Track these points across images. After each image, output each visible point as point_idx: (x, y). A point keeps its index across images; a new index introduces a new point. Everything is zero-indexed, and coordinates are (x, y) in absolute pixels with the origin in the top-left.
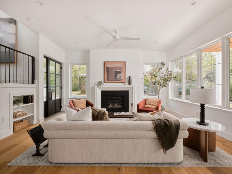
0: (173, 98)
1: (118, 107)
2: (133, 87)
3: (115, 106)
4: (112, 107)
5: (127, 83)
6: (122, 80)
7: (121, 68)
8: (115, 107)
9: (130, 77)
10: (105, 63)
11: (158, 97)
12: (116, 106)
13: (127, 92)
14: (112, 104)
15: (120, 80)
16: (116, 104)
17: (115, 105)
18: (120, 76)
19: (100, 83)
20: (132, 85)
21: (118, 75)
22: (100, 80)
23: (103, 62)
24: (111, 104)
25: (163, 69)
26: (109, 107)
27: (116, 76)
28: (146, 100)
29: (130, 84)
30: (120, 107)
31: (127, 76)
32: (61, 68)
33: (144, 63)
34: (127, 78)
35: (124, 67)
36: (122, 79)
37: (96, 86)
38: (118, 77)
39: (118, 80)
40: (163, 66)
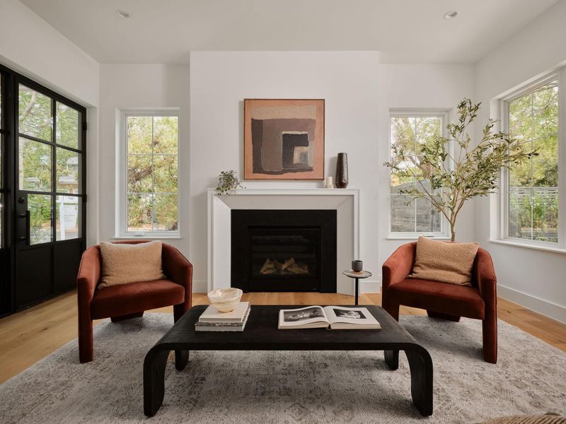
0: (505, 238)
1: (296, 270)
2: (353, 196)
3: (284, 267)
4: (275, 270)
5: (330, 180)
6: (311, 170)
7: (308, 123)
8: (283, 273)
9: (341, 156)
10: (247, 103)
11: (453, 236)
12: (289, 269)
13: (331, 216)
14: (272, 260)
15: (303, 170)
16: (289, 259)
17: (283, 263)
18: (304, 156)
19: (227, 181)
20: (348, 187)
21: (298, 152)
22: (227, 170)
23: (240, 102)
24: (268, 261)
25: (465, 130)
26: (262, 271)
27: (288, 156)
28: (413, 248)
29: (340, 183)
30: (304, 270)
31: (331, 154)
32: (84, 127)
33: (391, 110)
34: (332, 160)
35: (318, 121)
36: (310, 164)
37: (211, 192)
38: (296, 158)
39: (295, 171)
40: (468, 118)
